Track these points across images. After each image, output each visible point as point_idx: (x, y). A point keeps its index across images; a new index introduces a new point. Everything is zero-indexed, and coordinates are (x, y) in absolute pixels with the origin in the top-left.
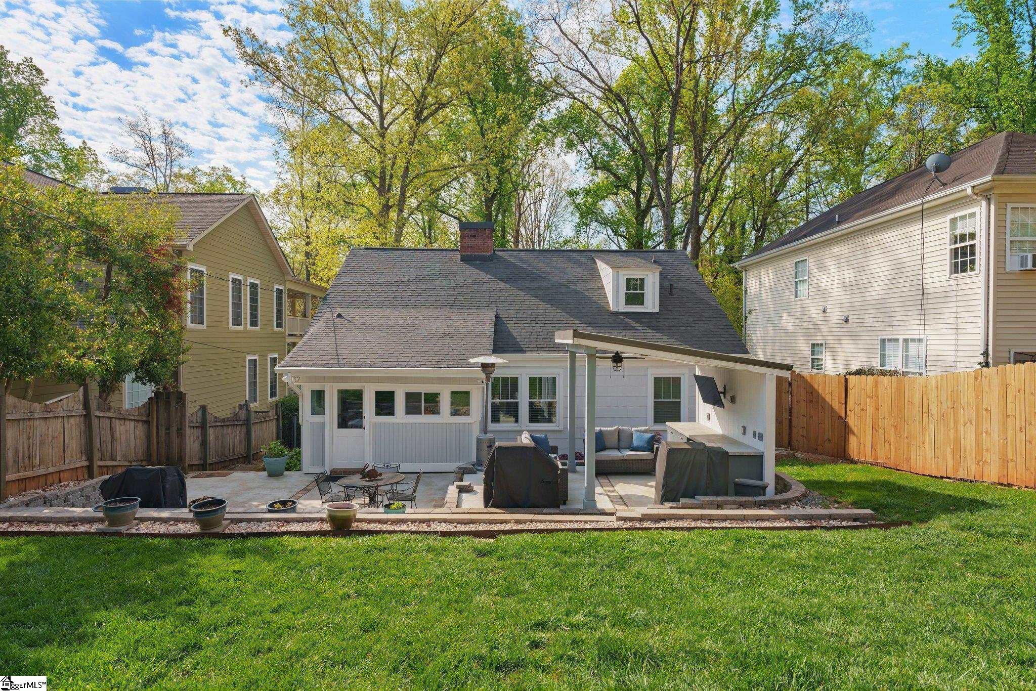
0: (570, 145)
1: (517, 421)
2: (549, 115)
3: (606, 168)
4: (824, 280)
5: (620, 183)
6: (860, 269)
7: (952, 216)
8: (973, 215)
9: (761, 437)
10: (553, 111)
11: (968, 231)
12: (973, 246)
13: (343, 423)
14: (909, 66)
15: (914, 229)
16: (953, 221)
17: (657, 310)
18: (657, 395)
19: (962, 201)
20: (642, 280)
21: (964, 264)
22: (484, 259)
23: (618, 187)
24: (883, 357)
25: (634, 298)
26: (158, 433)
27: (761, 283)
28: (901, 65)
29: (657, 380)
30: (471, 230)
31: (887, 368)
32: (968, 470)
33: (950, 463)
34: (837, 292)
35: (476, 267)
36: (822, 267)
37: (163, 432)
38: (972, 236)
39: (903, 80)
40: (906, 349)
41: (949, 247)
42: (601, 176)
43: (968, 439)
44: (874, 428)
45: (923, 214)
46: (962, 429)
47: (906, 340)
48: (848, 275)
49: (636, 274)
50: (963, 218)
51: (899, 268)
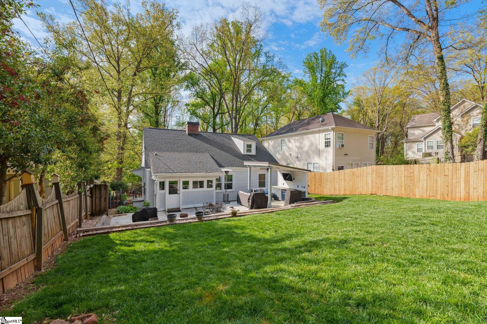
0: (187, 86)
1: (221, 189)
2: (181, 74)
3: (201, 98)
4: (290, 145)
5: (207, 103)
6: (301, 143)
7: (325, 133)
8: (330, 134)
9: (304, 187)
10: (183, 74)
11: (329, 137)
12: (330, 141)
13: (170, 193)
14: (291, 79)
15: (317, 135)
16: (325, 135)
17: (255, 154)
18: (259, 179)
19: (328, 130)
20: (251, 145)
21: (328, 145)
22: (195, 135)
23: (205, 105)
24: (308, 167)
25: (249, 150)
26: (95, 201)
27: (269, 144)
28: (290, 78)
29: (260, 175)
30: (191, 124)
31: (309, 169)
32: (337, 193)
33: (333, 191)
34: (294, 148)
35: (194, 137)
36: (290, 142)
37: (98, 201)
38: (330, 139)
39: (289, 83)
40: (314, 165)
41: (325, 141)
42: (199, 100)
43: (337, 186)
44: (315, 185)
45: (319, 132)
46: (335, 184)
47: (314, 163)
48: (298, 144)
49: (249, 143)
50: (327, 134)
51: (312, 144)
